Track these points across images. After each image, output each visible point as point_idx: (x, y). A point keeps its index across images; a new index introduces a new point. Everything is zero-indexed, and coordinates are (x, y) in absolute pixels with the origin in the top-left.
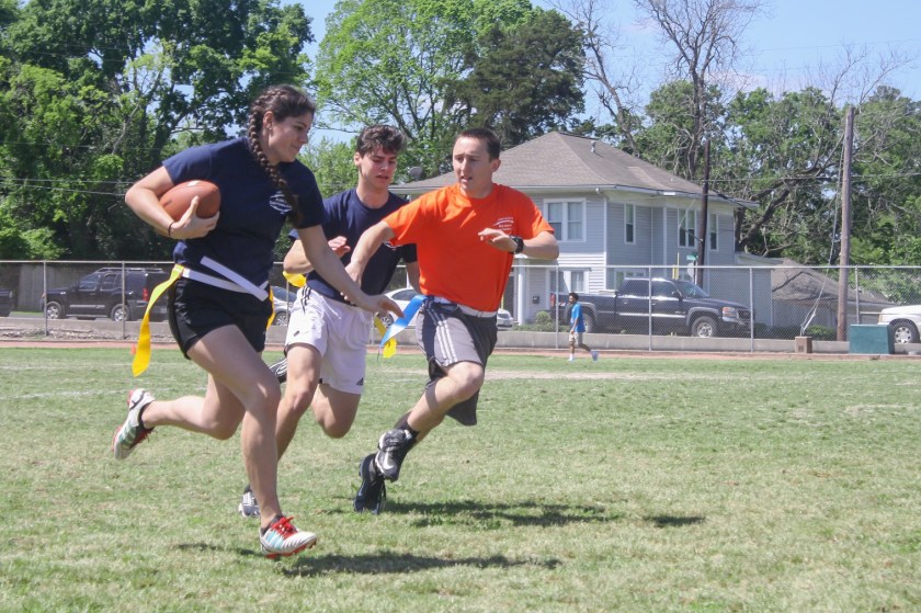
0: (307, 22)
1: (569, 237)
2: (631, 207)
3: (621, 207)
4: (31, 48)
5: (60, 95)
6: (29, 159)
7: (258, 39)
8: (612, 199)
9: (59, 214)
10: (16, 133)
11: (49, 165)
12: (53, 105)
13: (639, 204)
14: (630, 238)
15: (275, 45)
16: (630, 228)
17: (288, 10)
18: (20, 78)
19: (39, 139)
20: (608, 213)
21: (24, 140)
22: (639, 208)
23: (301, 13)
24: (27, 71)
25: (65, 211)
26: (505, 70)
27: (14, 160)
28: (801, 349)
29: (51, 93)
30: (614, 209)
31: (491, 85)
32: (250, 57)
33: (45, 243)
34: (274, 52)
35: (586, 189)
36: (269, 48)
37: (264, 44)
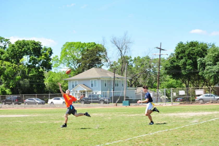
0: (52, 50)
1: (95, 86)
2: (106, 80)
3: (103, 81)
4: (6, 58)
5: (10, 66)
6: (6, 78)
7: (42, 54)
8: (102, 79)
9: (11, 87)
10: (4, 74)
11: (9, 78)
12: (9, 68)
13: (107, 80)
14: (106, 86)
15: (46, 55)
16: (105, 84)
17: (49, 48)
18: (4, 64)
19: (7, 74)
20: (101, 82)
21: (5, 74)
22: (107, 81)
23: (51, 49)
24: (5, 62)
25: (12, 86)
26: (87, 57)
27: (4, 78)
28: (115, 105)
29: (9, 66)
30: (102, 81)
31: (84, 60)
32: (41, 57)
33: (9, 91)
34: (45, 56)
35: (97, 78)
36: (44, 56)
37: (43, 55)
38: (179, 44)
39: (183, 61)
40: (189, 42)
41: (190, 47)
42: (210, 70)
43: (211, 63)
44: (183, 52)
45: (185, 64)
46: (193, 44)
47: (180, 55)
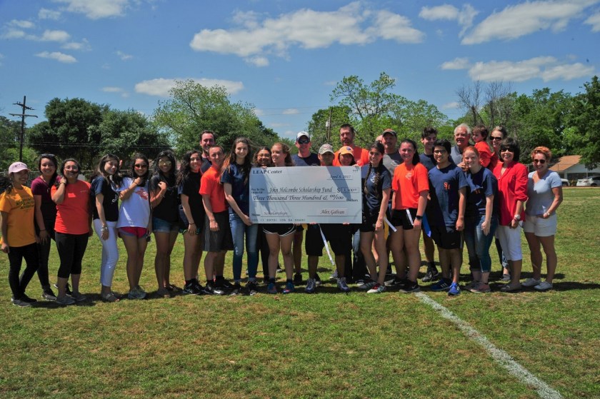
38: (53, 101)
39: (64, 128)
40: (70, 99)
41: (72, 107)
42: (109, 145)
43: (110, 134)
44: (62, 114)
45: (66, 134)
46: (76, 103)
47: (58, 119)
